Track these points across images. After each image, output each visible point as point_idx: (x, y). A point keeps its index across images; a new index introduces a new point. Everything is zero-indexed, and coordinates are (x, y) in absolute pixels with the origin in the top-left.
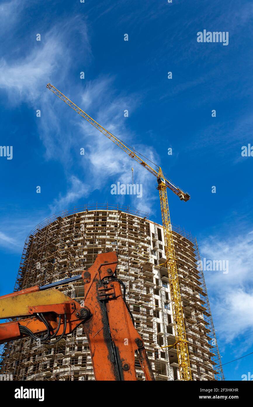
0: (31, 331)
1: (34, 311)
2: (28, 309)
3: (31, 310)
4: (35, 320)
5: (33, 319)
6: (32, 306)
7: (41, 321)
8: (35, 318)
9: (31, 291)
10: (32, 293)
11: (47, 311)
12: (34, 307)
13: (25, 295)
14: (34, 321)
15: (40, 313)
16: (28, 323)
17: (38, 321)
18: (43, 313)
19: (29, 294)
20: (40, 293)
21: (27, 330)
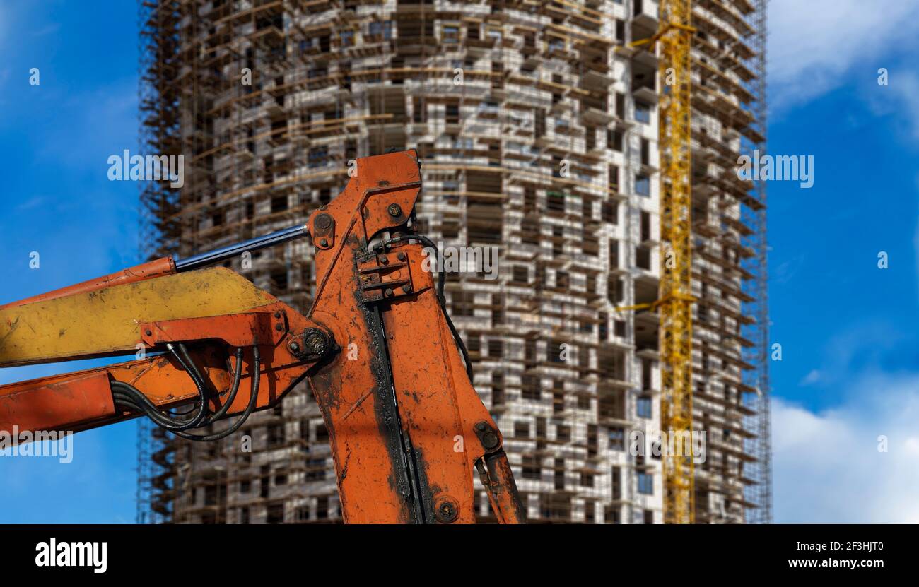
0: (148, 400)
1: (157, 336)
2: (139, 329)
3: (150, 334)
4: (161, 365)
5: (155, 361)
6: (151, 320)
7: (179, 366)
8: (161, 360)
9: (150, 275)
10: (150, 281)
11: (199, 338)
12: (158, 325)
13: (128, 288)
14: (157, 368)
15: (175, 344)
16: (139, 376)
17: (170, 367)
18: (184, 342)
19: (143, 285)
20: (177, 281)
21: (136, 397)
